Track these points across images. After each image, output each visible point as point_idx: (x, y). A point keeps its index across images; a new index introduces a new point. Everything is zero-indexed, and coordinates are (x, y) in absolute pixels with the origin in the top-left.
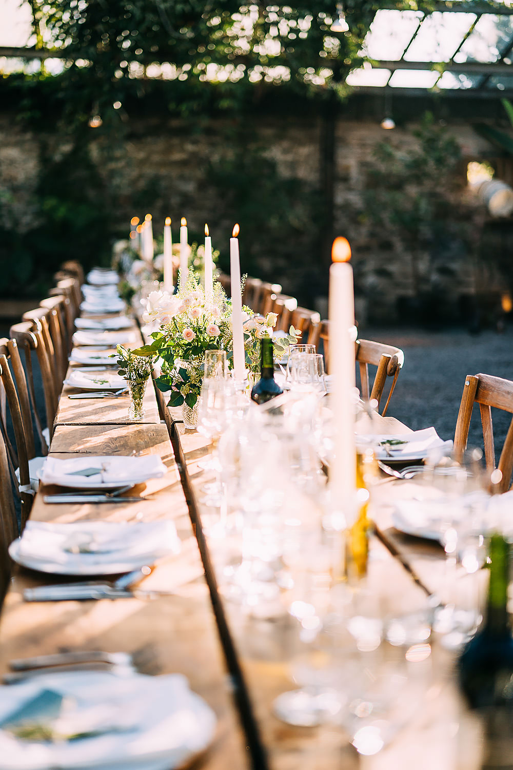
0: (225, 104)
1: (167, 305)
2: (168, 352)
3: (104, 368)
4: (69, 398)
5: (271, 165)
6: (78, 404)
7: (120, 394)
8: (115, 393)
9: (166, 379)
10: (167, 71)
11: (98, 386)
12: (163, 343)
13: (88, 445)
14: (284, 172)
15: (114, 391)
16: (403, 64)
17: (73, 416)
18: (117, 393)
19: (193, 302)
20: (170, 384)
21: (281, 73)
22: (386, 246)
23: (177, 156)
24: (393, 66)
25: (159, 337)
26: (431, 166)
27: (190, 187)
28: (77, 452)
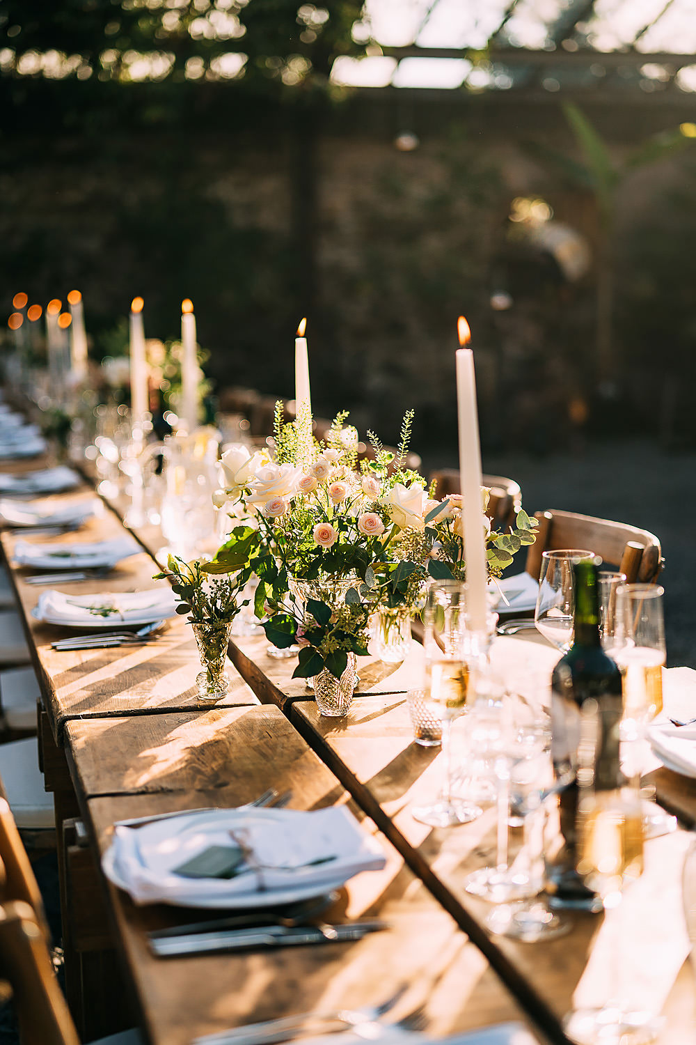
0: (153, 114)
1: (273, 478)
2: (269, 565)
3: (81, 576)
4: (54, 648)
5: (218, 210)
6: (77, 663)
7: (147, 635)
8: (135, 633)
9: (283, 622)
10: (53, 64)
11: (100, 621)
12: (252, 547)
13: (156, 771)
14: (239, 220)
15: (134, 629)
16: (414, 50)
17: (86, 694)
18: (141, 633)
19: (330, 472)
20: (292, 632)
21: (230, 65)
22: (396, 328)
23: (72, 197)
24: (399, 54)
25: (246, 535)
26: (462, 206)
27: (92, 245)
28: (143, 793)
